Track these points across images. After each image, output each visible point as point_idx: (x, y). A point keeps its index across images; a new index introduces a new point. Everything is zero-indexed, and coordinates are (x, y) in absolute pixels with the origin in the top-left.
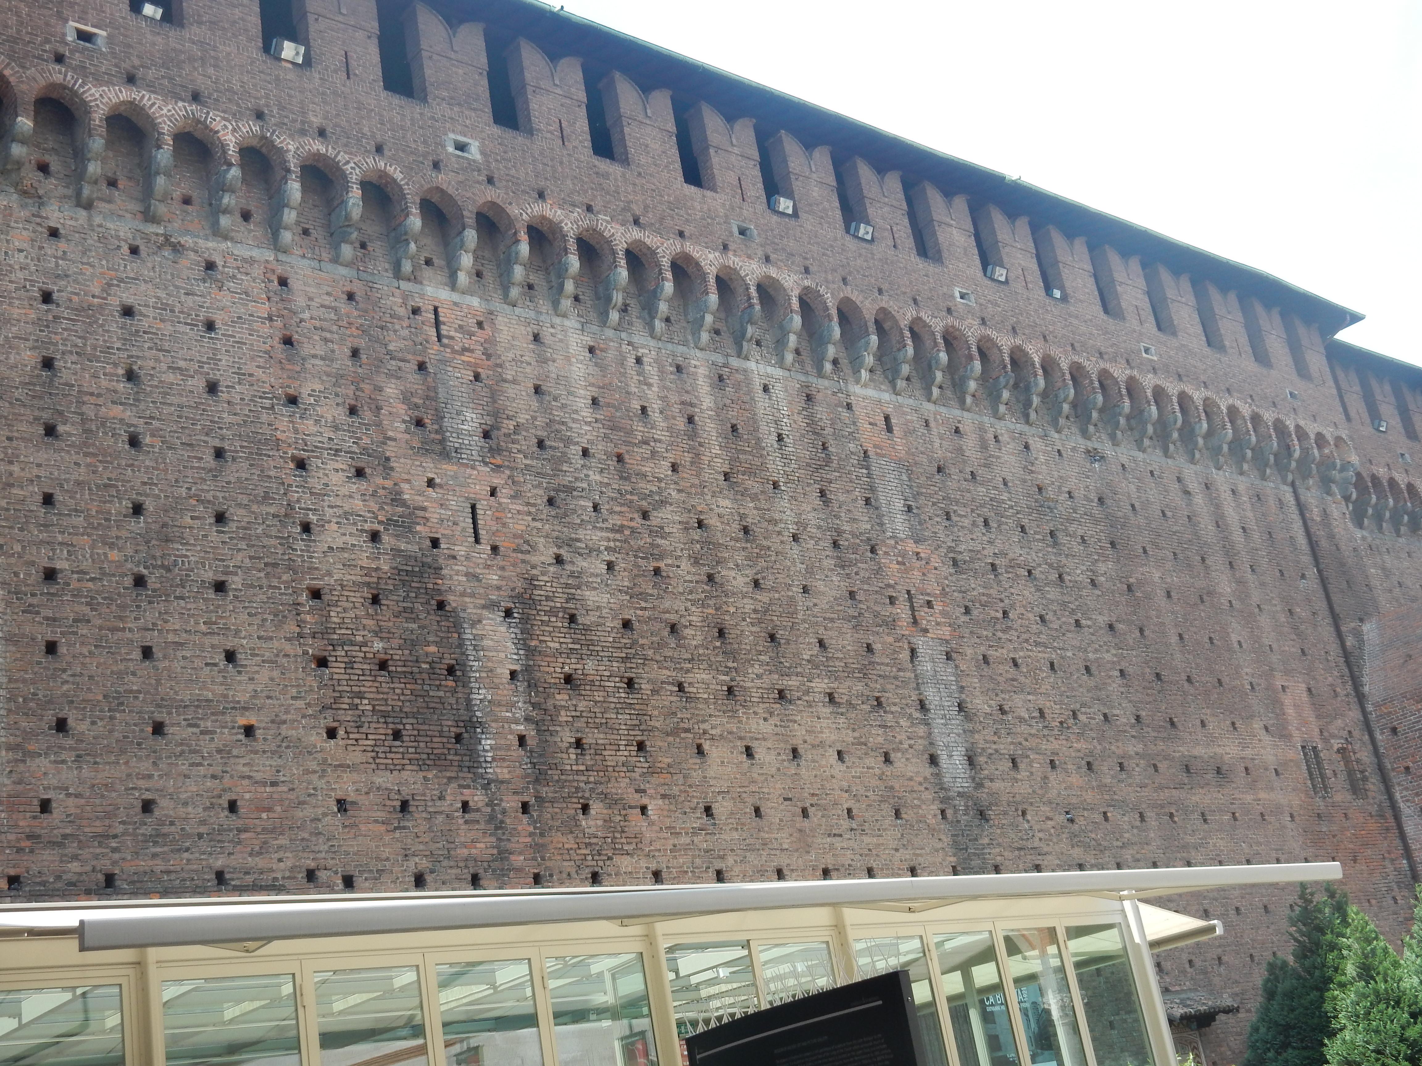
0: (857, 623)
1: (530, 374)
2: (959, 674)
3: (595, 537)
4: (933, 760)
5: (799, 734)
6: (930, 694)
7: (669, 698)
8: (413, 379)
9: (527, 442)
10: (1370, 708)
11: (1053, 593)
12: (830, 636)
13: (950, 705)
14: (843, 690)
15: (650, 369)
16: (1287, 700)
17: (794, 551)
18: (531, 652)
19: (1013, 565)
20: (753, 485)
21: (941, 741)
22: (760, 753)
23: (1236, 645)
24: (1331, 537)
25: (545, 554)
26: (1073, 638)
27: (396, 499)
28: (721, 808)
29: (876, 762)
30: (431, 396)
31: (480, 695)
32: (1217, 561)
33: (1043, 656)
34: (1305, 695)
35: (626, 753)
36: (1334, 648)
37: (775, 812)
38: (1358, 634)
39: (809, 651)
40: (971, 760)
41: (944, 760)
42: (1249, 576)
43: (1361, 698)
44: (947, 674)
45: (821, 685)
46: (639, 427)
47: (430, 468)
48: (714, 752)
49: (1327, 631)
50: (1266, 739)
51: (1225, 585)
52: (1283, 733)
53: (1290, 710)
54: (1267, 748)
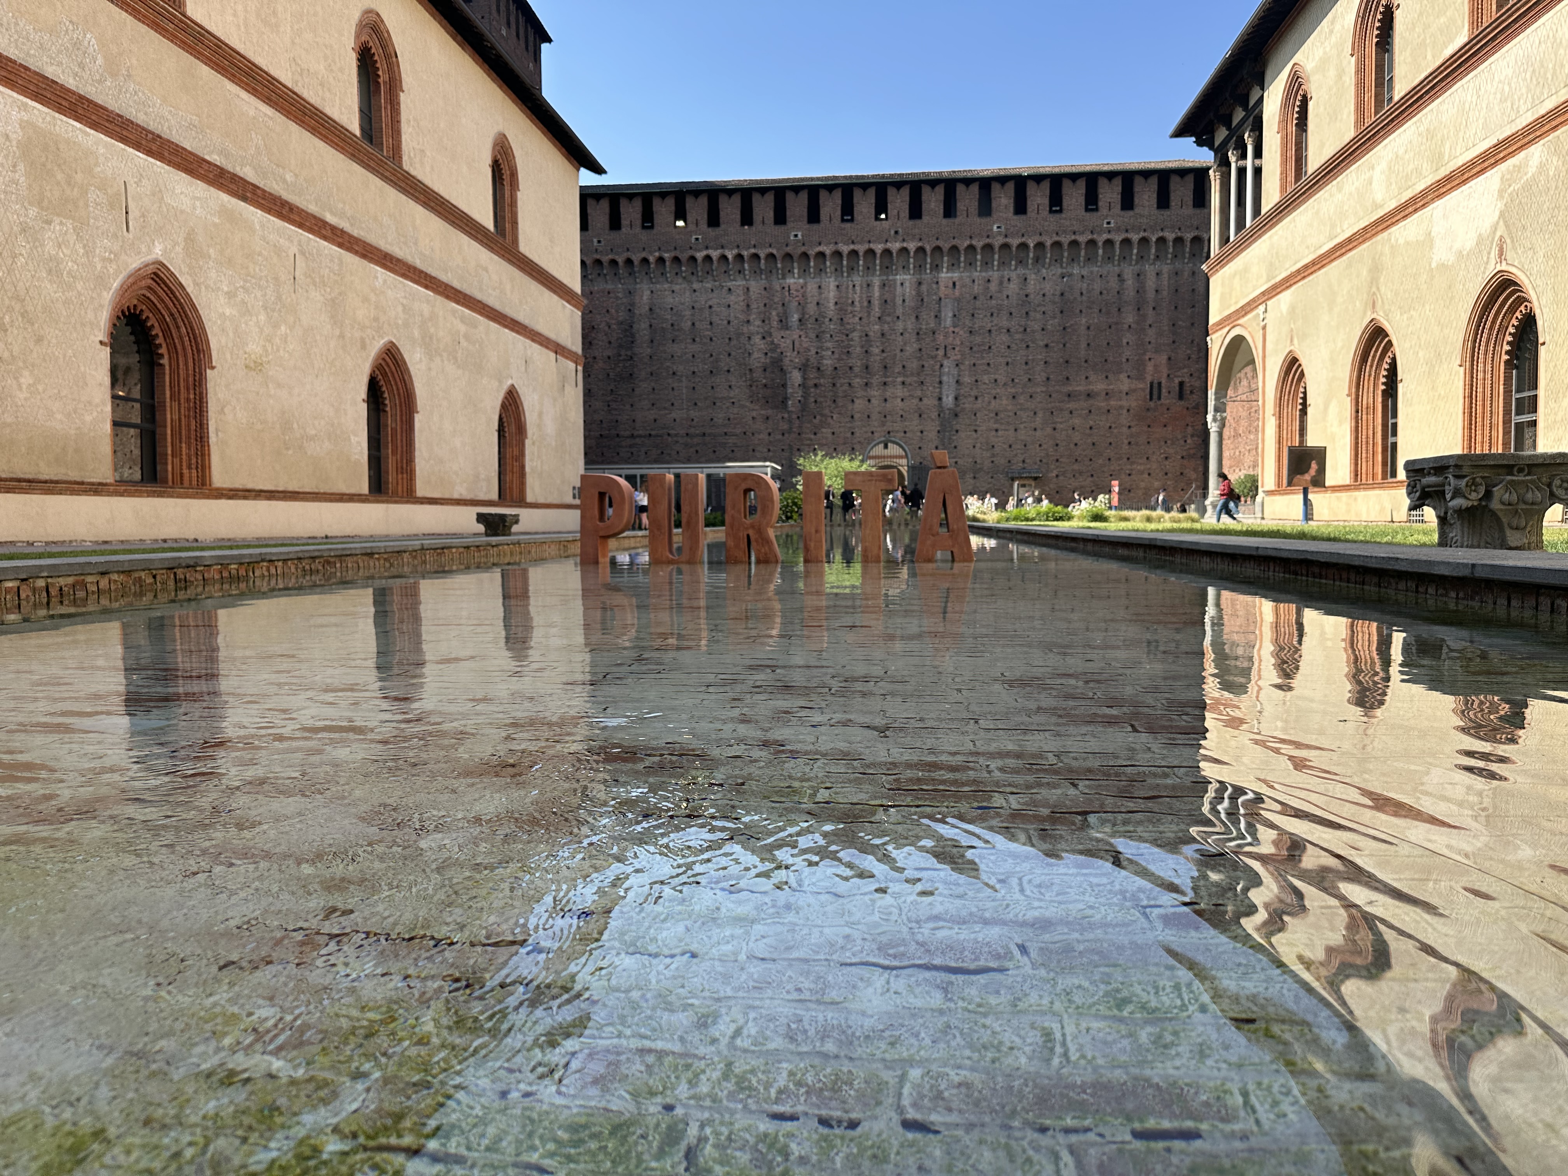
0: (920, 359)
1: (816, 299)
2: (960, 370)
3: (829, 345)
4: (940, 399)
5: (888, 394)
6: (945, 379)
7: (846, 387)
8: (780, 309)
9: (812, 320)
11: (1017, 336)
12: (907, 364)
13: (952, 382)
14: (908, 380)
15: (858, 288)
16: (1150, 364)
17: (900, 339)
18: (805, 379)
19: (1000, 328)
20: (888, 319)
21: (945, 392)
22: (873, 401)
23: (1125, 344)
25: (813, 351)
26: (1023, 352)
27: (772, 343)
28: (857, 416)
29: (915, 401)
30: (785, 313)
31: (790, 391)
32: (1129, 309)
33: (1003, 361)
34: (1164, 362)
35: (829, 403)
37: (874, 416)
39: (898, 369)
40: (956, 398)
41: (944, 399)
44: (955, 371)
45: (900, 379)
46: (850, 308)
47: (782, 333)
48: (857, 401)
50: (1126, 381)
51: (1129, 318)
52: (1140, 377)
53: (1150, 367)
54: (1125, 384)
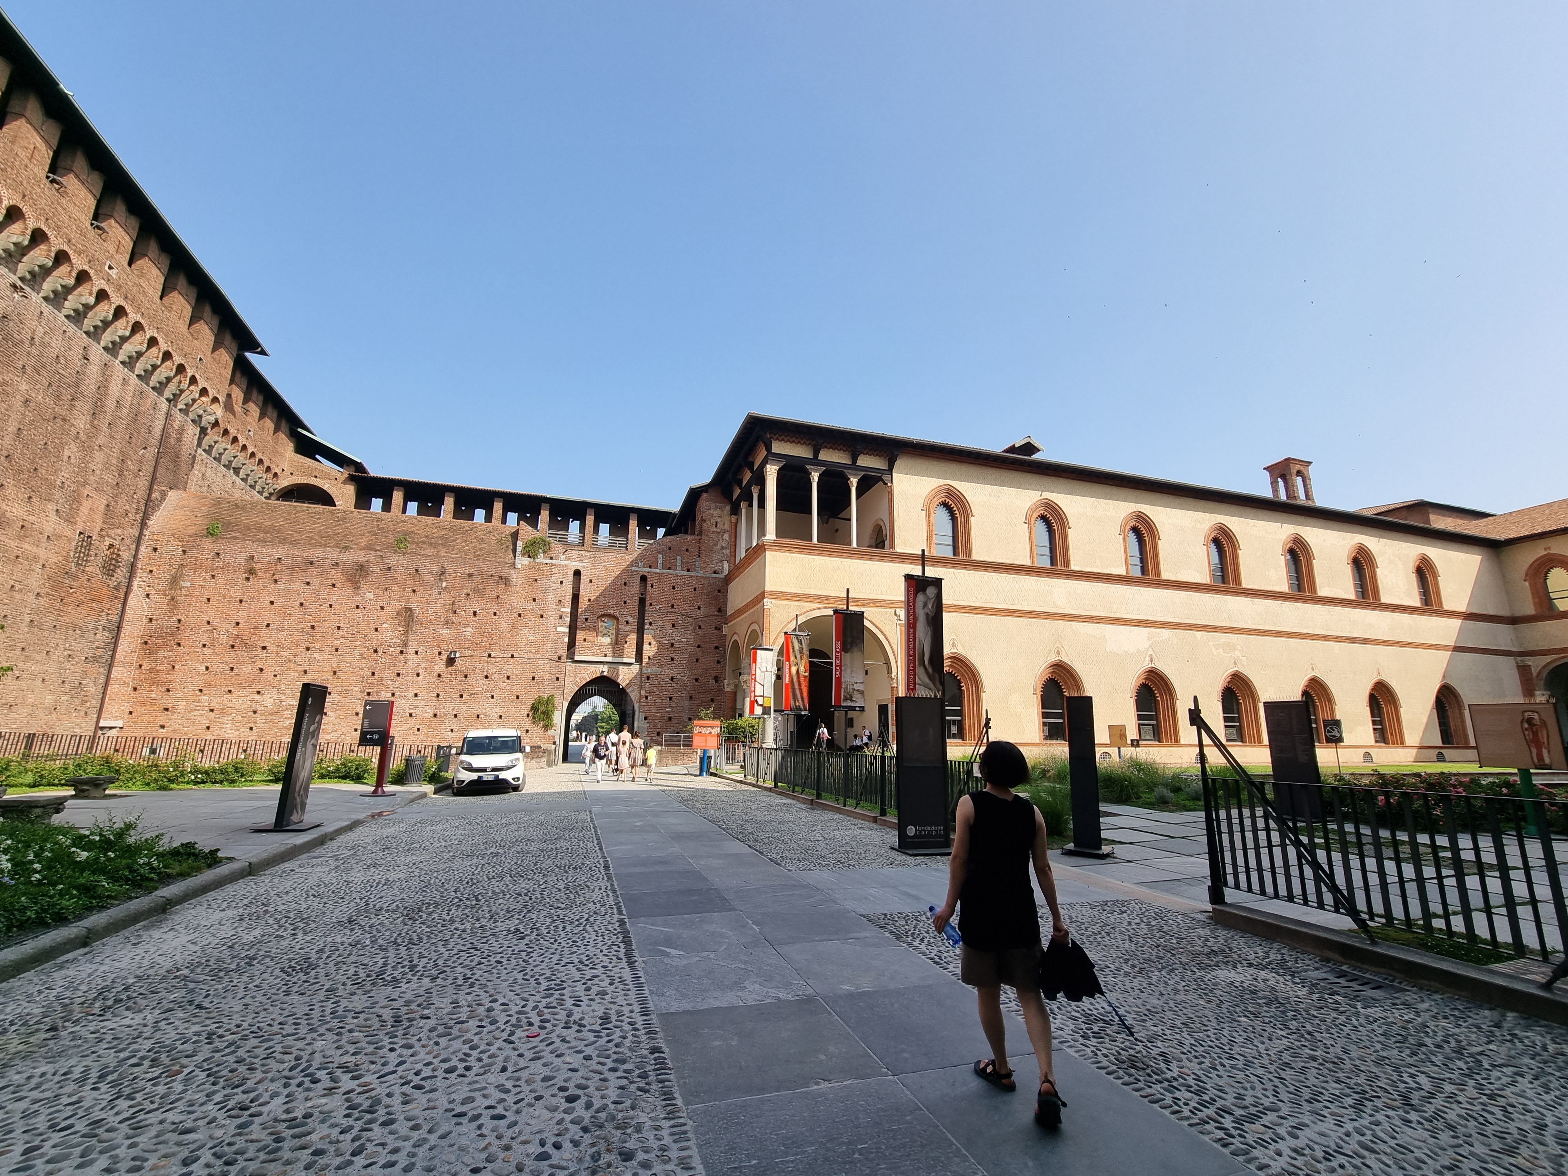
10: (146, 532)
16: (86, 505)
23: (65, 458)
24: (179, 440)
32: (83, 407)
34: (102, 508)
36: (141, 494)
38: (164, 495)
42: (104, 428)
43: (143, 525)
49: (143, 483)
50: (53, 516)
51: (81, 422)
52: (70, 520)
53: (84, 510)
54: (50, 523)
